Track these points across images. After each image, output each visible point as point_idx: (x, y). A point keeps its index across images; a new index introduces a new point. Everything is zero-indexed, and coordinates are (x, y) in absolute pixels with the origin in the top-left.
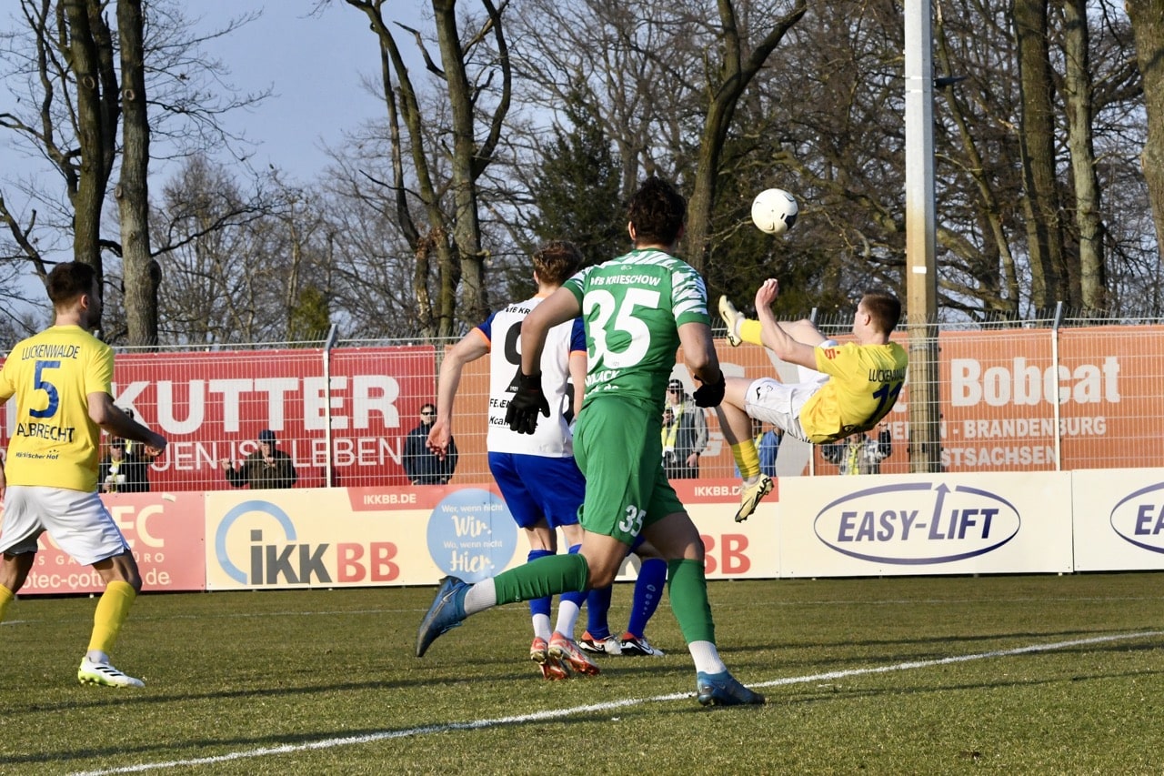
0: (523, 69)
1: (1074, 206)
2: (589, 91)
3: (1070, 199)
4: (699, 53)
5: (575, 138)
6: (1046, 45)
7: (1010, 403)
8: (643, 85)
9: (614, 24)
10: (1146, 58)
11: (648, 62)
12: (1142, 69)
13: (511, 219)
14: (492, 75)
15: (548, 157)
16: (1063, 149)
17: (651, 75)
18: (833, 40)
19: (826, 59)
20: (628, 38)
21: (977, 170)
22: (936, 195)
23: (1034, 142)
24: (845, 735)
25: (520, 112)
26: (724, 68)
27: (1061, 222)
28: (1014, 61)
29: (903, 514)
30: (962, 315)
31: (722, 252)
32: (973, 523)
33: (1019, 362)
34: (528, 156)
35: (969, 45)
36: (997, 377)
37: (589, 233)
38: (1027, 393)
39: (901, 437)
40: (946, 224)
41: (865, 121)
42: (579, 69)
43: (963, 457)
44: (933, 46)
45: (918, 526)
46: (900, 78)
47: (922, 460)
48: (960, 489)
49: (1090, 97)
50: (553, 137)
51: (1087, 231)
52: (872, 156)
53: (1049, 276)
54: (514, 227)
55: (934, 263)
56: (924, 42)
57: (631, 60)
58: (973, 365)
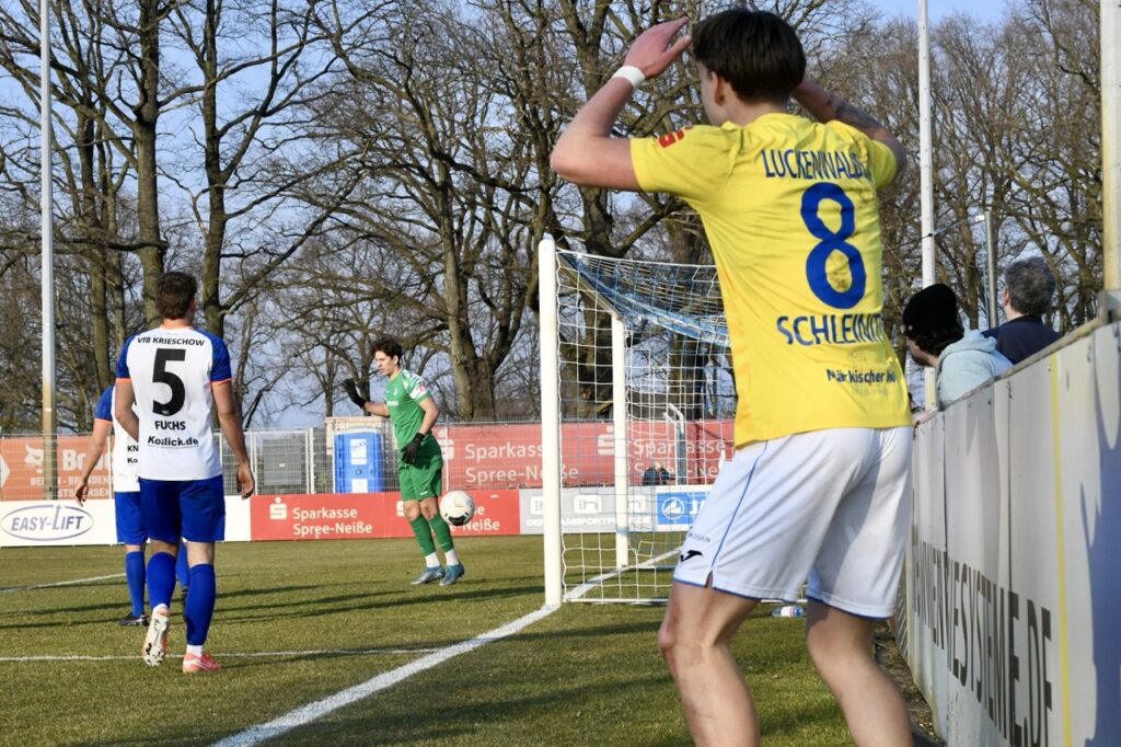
6: (106, 310)
19: (7, 315)
21: (75, 366)
22: (56, 376)
29: (41, 519)
30: (68, 429)
32: (72, 523)
35: (72, 310)
40: (61, 389)
41: (25, 343)
43: (66, 493)
44: (55, 310)
45: (47, 524)
46: (40, 324)
47: (50, 495)
48: (67, 507)
49: (126, 334)
52: (28, 359)
55: (56, 403)
56: (51, 308)
58: (73, 452)
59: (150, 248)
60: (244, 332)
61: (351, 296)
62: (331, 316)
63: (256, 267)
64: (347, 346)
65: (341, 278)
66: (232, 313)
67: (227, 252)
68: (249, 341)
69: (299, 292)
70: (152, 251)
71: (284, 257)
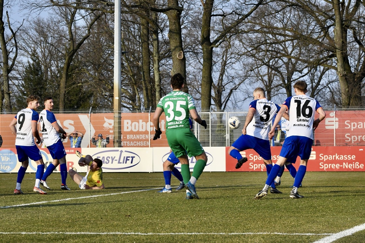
0: (20, 48)
1: (155, 83)
2: (37, 53)
3: (154, 82)
4: (64, 45)
5: (33, 65)
6: (148, 44)
7: (138, 131)
8: (50, 52)
9: (43, 37)
10: (173, 48)
11: (51, 46)
12: (172, 50)
13: (17, 84)
14: (13, 49)
15: (26, 69)
16: (152, 70)
17: (52, 49)
18: (97, 42)
19: (95, 47)
20: (46, 41)
21: (131, 74)
22: (121, 80)
23: (145, 68)
24: (97, 211)
25: (19, 58)
26: (70, 48)
27: (151, 87)
28: (141, 48)
29: (112, 157)
30: (127, 109)
31: (68, 93)
32: (129, 160)
33: (141, 121)
34: (21, 69)
35: (130, 44)
36: (135, 124)
37: (36, 88)
38: (142, 128)
39: (111, 139)
40: (123, 87)
41: (104, 62)
42: (34, 48)
43: (126, 143)
44: (121, 44)
45: (115, 160)
46: (113, 52)
47: (117, 144)
48: (126, 151)
49: (159, 57)
50: (28, 64)
51: (158, 89)
52: (106, 70)
53: (148, 100)
54: (18, 86)
55: (120, 97)
56: (119, 43)
57: (47, 46)
58: (129, 121)
59: (173, 11)
60: (223, 57)
61: (282, 38)
62: (270, 49)
63: (230, 21)
64: (279, 65)
65: (277, 28)
66: (217, 47)
67: (215, 14)
68: (226, 62)
69: (253, 36)
70: (174, 13)
71: (247, 16)
